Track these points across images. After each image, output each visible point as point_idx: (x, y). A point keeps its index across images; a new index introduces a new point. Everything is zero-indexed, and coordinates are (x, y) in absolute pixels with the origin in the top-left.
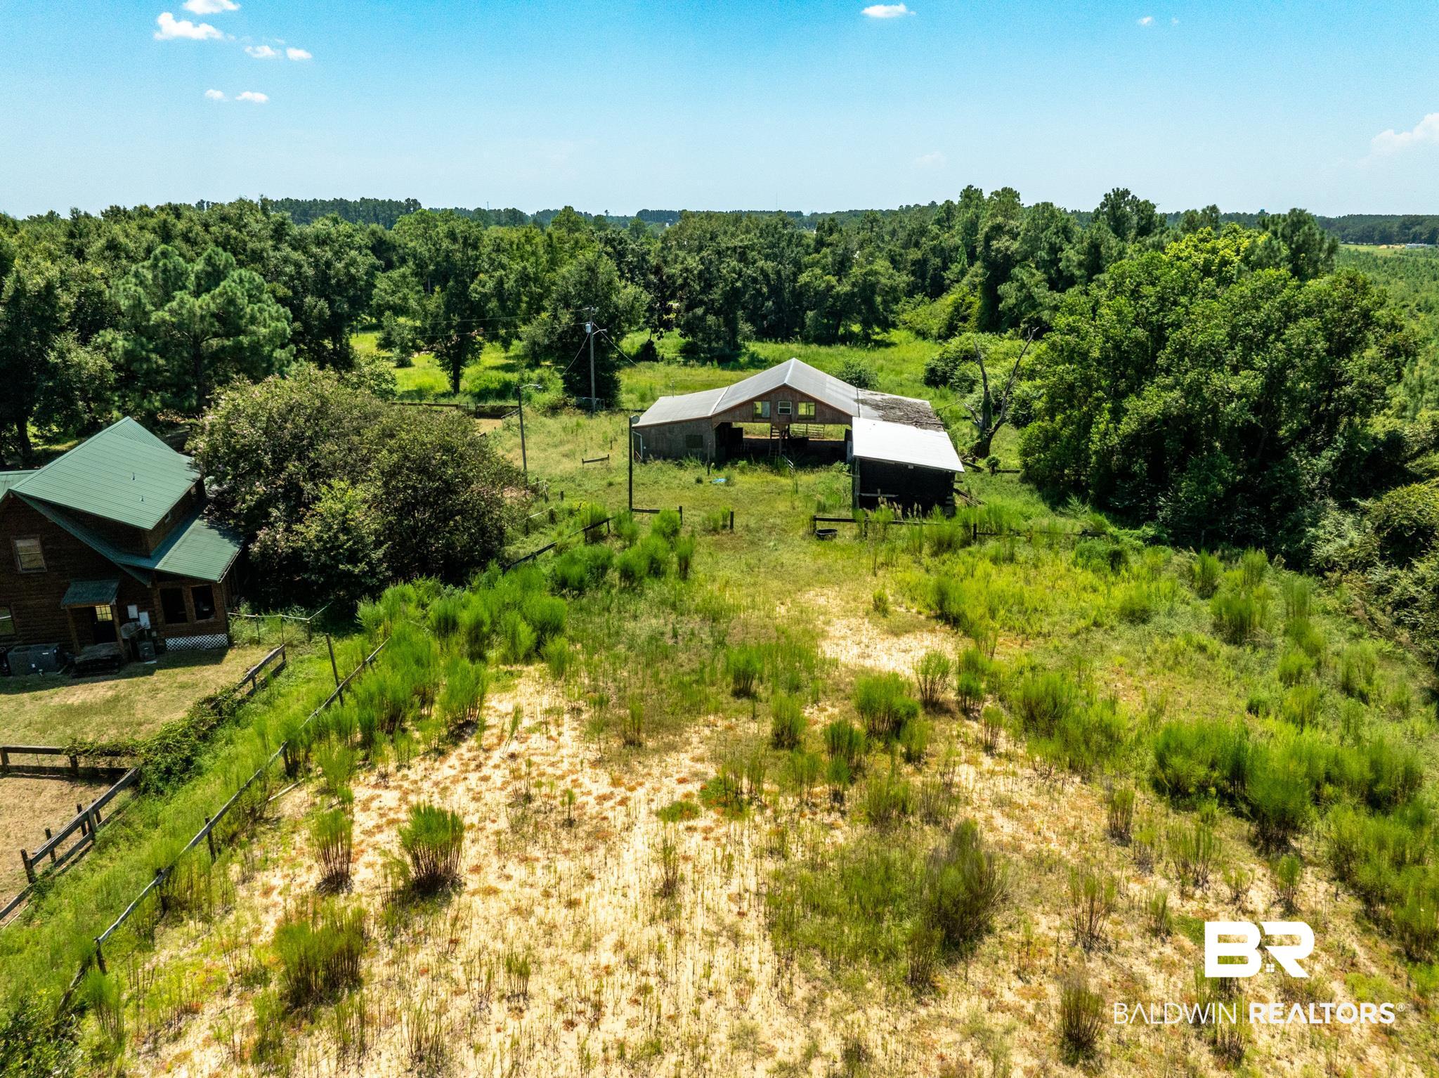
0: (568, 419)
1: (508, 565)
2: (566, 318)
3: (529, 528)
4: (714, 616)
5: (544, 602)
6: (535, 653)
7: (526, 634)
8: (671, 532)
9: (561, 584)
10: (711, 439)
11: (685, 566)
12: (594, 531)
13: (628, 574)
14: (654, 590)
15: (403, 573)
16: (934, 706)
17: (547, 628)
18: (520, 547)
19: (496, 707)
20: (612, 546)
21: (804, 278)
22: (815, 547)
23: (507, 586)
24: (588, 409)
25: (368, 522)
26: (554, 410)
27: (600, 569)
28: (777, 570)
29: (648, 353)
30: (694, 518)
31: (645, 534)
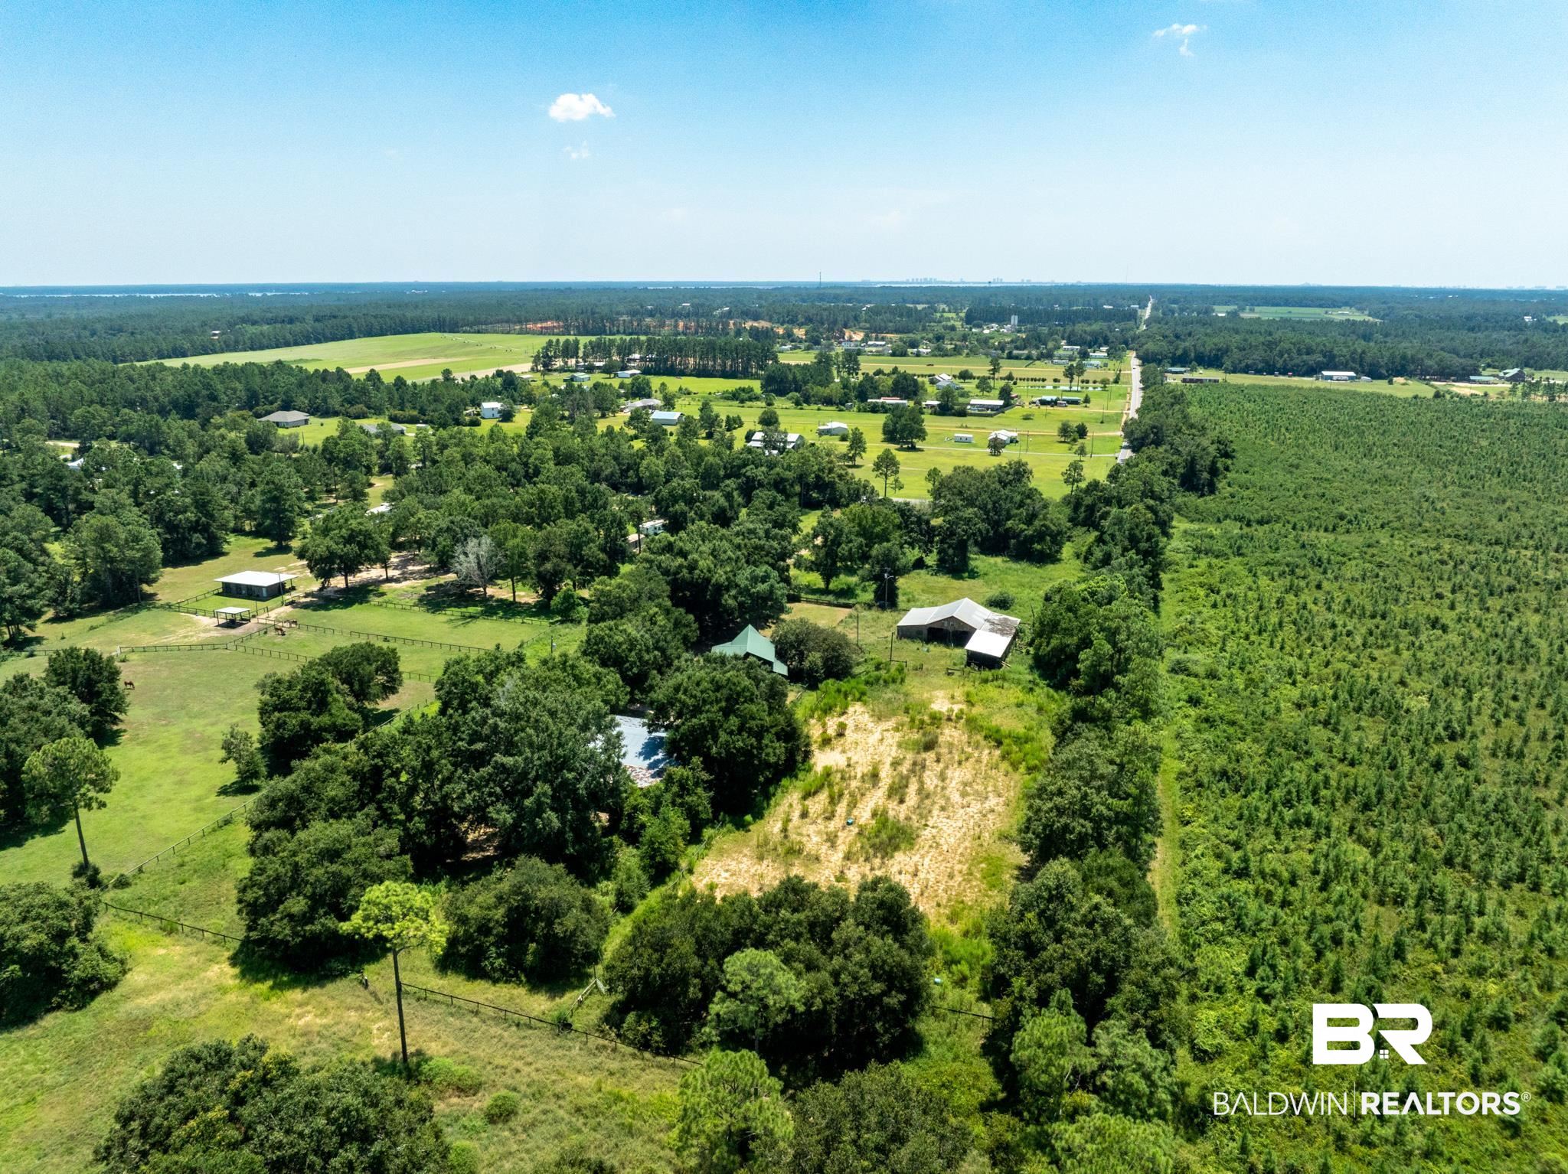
0: (874, 613)
1: (854, 677)
2: (877, 569)
3: (858, 664)
4: (906, 695)
5: (863, 687)
6: (859, 700)
7: (857, 695)
8: (900, 670)
9: (867, 683)
10: (925, 632)
11: (903, 680)
12: (878, 668)
13: (885, 682)
14: (892, 686)
15: (827, 677)
16: (949, 719)
17: (863, 694)
18: (857, 670)
19: (851, 710)
20: (883, 672)
21: (1009, 524)
22: (946, 677)
23: (853, 682)
24: (882, 608)
25: (820, 663)
26: (869, 606)
27: (878, 679)
28: (930, 684)
29: (919, 564)
30: (911, 664)
31: (893, 670)
